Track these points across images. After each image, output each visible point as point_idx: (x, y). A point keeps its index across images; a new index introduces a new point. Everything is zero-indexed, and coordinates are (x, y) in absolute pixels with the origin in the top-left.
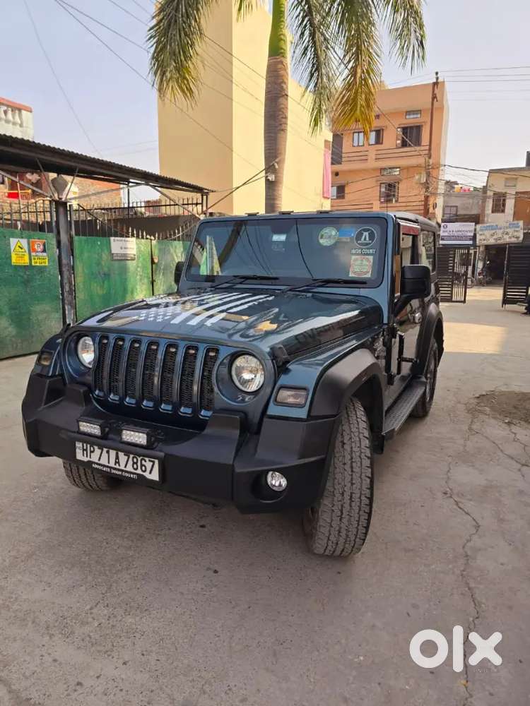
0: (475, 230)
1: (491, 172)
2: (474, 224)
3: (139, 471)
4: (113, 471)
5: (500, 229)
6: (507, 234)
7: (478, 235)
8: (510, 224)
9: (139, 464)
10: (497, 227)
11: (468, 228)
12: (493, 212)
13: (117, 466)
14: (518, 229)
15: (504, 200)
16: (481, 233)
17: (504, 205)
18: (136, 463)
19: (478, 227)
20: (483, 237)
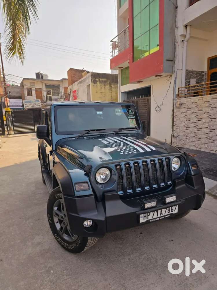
0: (23, 102)
1: (24, 79)
2: (21, 100)
3: (171, 212)
4: (160, 218)
5: (33, 102)
6: (35, 104)
7: (24, 105)
8: (36, 101)
9: (170, 210)
10: (30, 102)
11: (19, 101)
12: (28, 95)
13: (161, 215)
14: (39, 103)
15: (31, 91)
16: (25, 104)
17: (31, 93)
18: (169, 210)
19: (24, 101)
20: (26, 106)
